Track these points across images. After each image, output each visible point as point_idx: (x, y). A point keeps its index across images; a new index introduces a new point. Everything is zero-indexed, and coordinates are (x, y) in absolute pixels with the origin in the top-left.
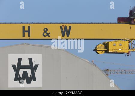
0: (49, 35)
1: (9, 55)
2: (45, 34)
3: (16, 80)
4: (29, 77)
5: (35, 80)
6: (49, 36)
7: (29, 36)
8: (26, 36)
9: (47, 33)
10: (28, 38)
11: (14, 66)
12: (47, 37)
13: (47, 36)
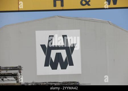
0: (89, 3)
1: (36, 31)
2: (84, 3)
3: (46, 65)
4: (64, 61)
5: (71, 64)
6: (89, 5)
7: (62, 5)
8: (59, 6)
9: (86, 1)
10: (61, 8)
11: (43, 46)
12: (87, 7)
13: (87, 5)
